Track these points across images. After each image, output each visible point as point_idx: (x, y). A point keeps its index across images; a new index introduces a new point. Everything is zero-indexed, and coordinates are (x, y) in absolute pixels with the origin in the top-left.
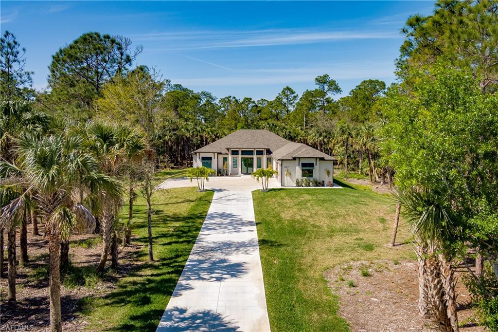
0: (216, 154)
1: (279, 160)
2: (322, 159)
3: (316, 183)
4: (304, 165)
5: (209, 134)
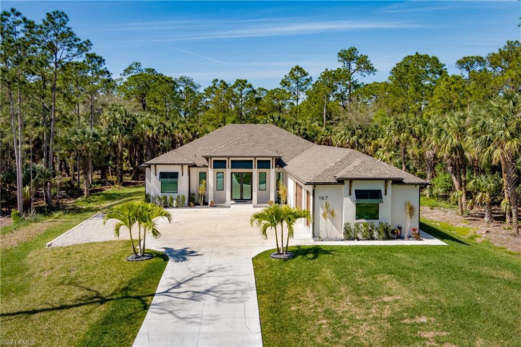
0: (186, 167)
1: (308, 184)
2: (398, 182)
3: (386, 231)
4: (360, 194)
5: (183, 132)
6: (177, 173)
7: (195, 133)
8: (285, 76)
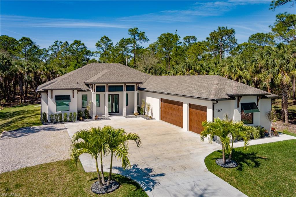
0: (75, 91)
3: (261, 132)
6: (69, 96)
7: (52, 71)
8: (98, 41)
